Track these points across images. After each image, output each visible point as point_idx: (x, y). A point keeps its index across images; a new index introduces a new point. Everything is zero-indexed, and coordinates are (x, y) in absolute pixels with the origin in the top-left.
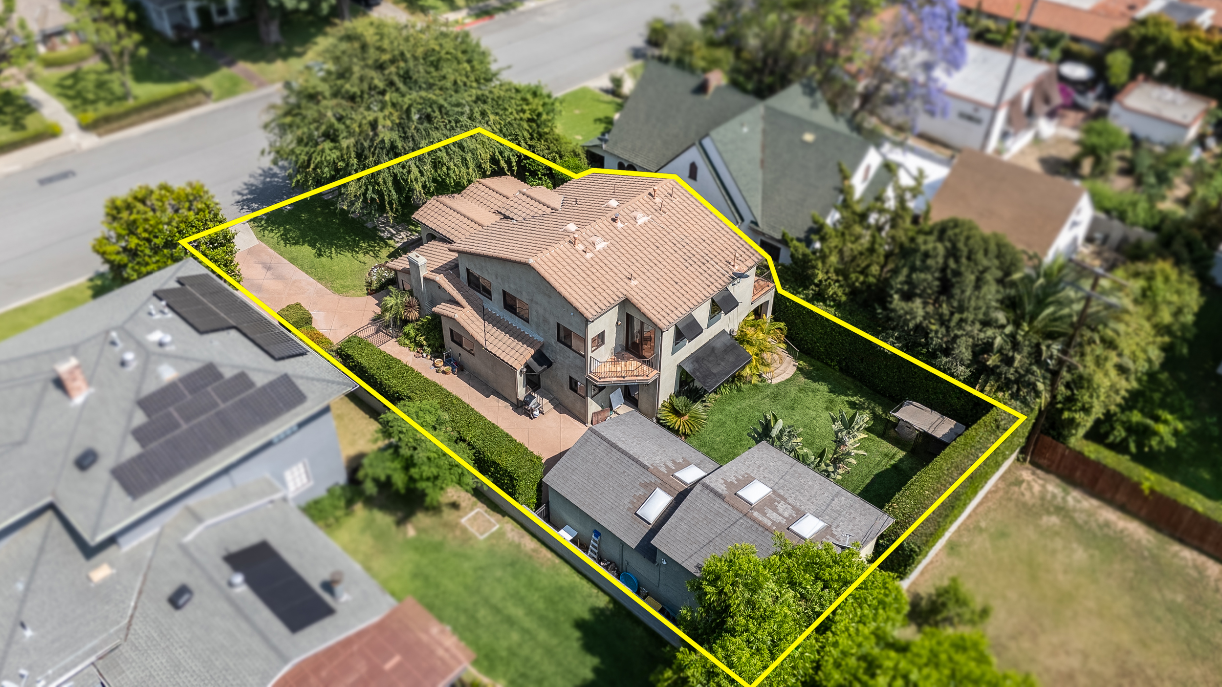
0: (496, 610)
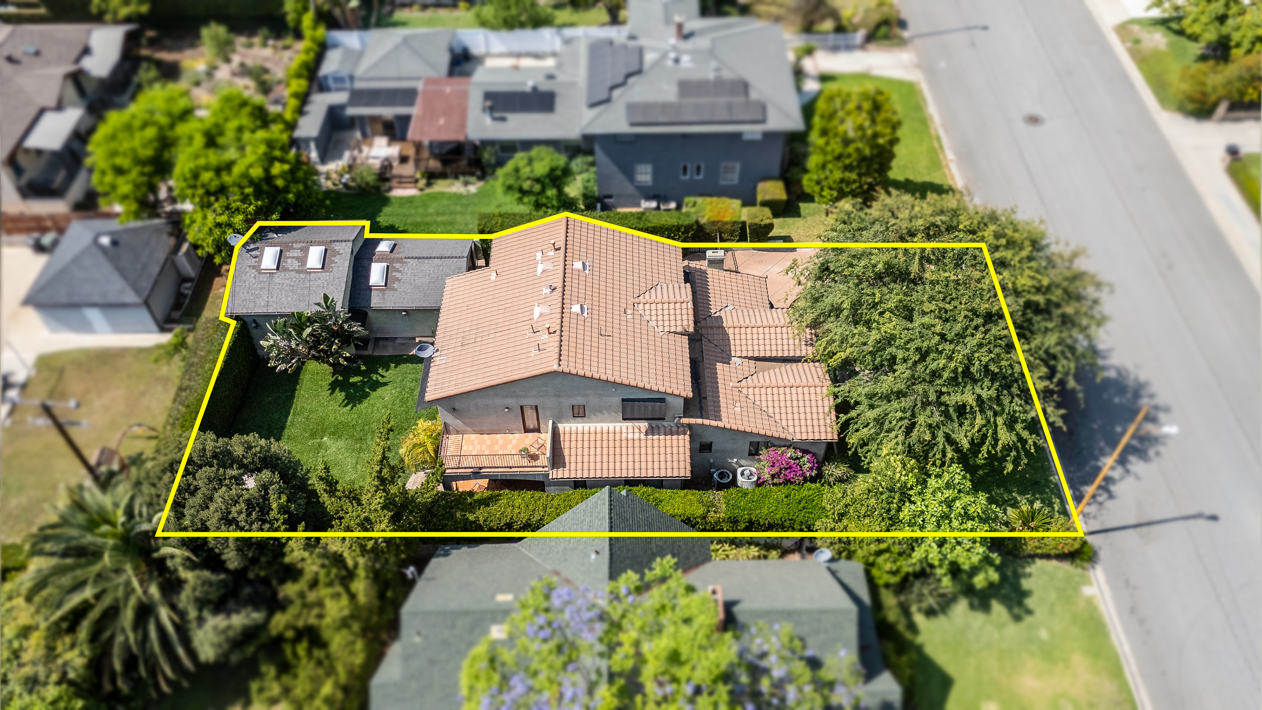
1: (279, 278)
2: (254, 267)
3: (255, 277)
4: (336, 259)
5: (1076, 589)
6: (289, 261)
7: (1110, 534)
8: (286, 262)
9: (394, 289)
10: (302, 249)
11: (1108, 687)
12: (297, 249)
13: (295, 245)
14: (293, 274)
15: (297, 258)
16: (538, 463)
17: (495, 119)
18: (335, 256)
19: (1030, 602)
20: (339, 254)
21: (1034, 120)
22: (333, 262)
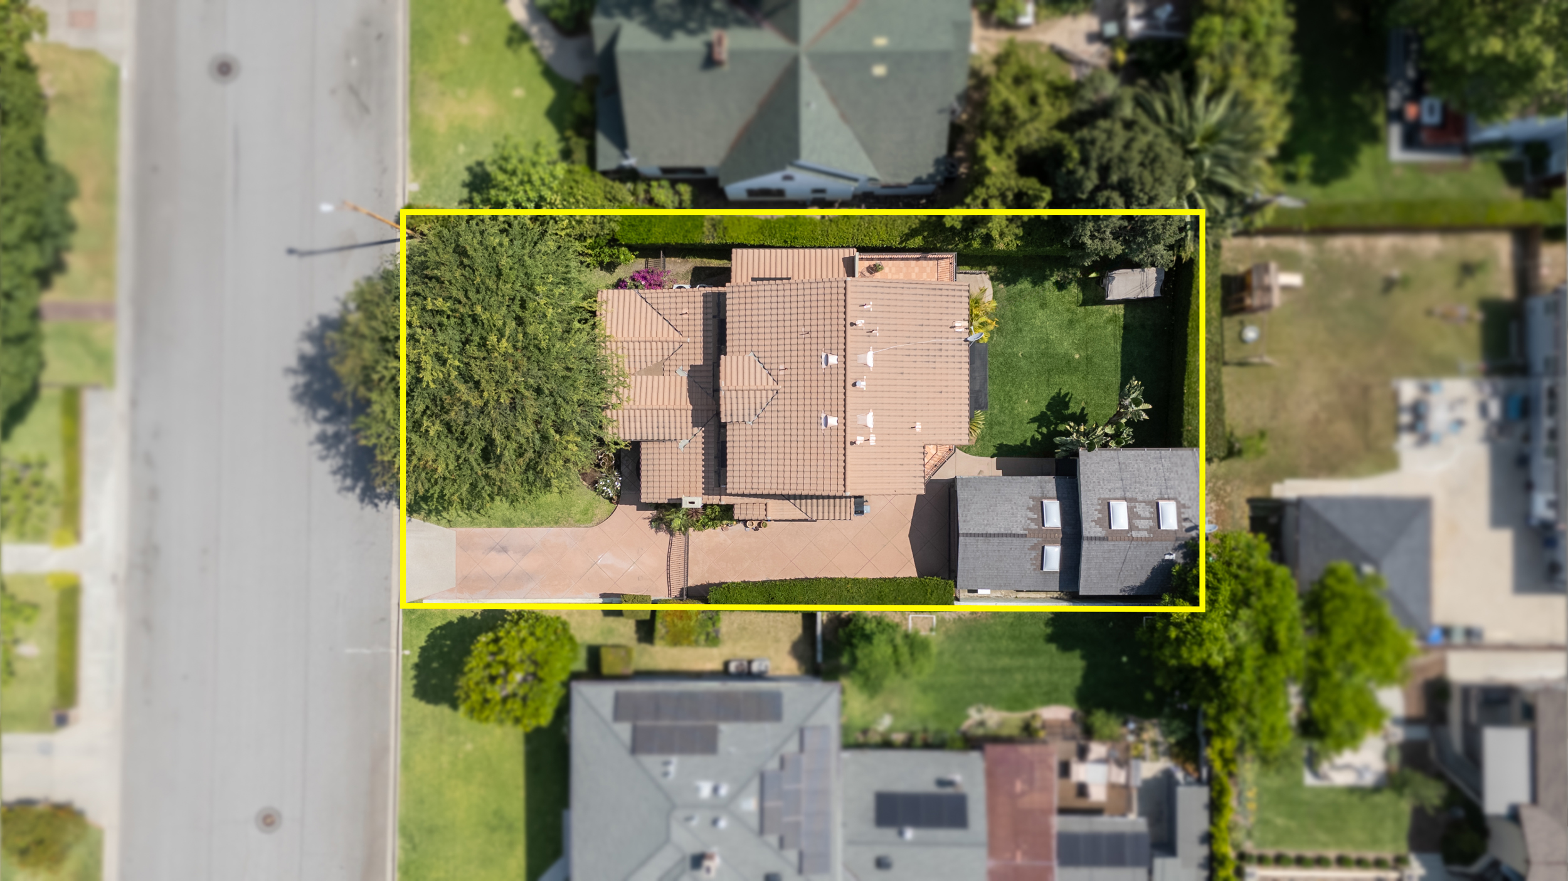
0: (992, 671)
1: (1153, 493)
2: (1184, 506)
3: (1180, 494)
4: (1097, 515)
5: (424, 187)
6: (1148, 515)
7: (378, 239)
8: (1151, 513)
9: (1033, 498)
10: (1137, 528)
11: (426, 108)
12: (1143, 530)
13: (1145, 534)
14: (1140, 498)
15: (1139, 517)
16: (867, 264)
17: (950, 783)
18: (1099, 518)
19: (466, 177)
20: (1094, 521)
21: (269, 820)
22: (1100, 512)
